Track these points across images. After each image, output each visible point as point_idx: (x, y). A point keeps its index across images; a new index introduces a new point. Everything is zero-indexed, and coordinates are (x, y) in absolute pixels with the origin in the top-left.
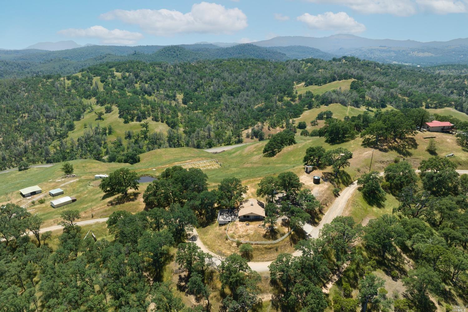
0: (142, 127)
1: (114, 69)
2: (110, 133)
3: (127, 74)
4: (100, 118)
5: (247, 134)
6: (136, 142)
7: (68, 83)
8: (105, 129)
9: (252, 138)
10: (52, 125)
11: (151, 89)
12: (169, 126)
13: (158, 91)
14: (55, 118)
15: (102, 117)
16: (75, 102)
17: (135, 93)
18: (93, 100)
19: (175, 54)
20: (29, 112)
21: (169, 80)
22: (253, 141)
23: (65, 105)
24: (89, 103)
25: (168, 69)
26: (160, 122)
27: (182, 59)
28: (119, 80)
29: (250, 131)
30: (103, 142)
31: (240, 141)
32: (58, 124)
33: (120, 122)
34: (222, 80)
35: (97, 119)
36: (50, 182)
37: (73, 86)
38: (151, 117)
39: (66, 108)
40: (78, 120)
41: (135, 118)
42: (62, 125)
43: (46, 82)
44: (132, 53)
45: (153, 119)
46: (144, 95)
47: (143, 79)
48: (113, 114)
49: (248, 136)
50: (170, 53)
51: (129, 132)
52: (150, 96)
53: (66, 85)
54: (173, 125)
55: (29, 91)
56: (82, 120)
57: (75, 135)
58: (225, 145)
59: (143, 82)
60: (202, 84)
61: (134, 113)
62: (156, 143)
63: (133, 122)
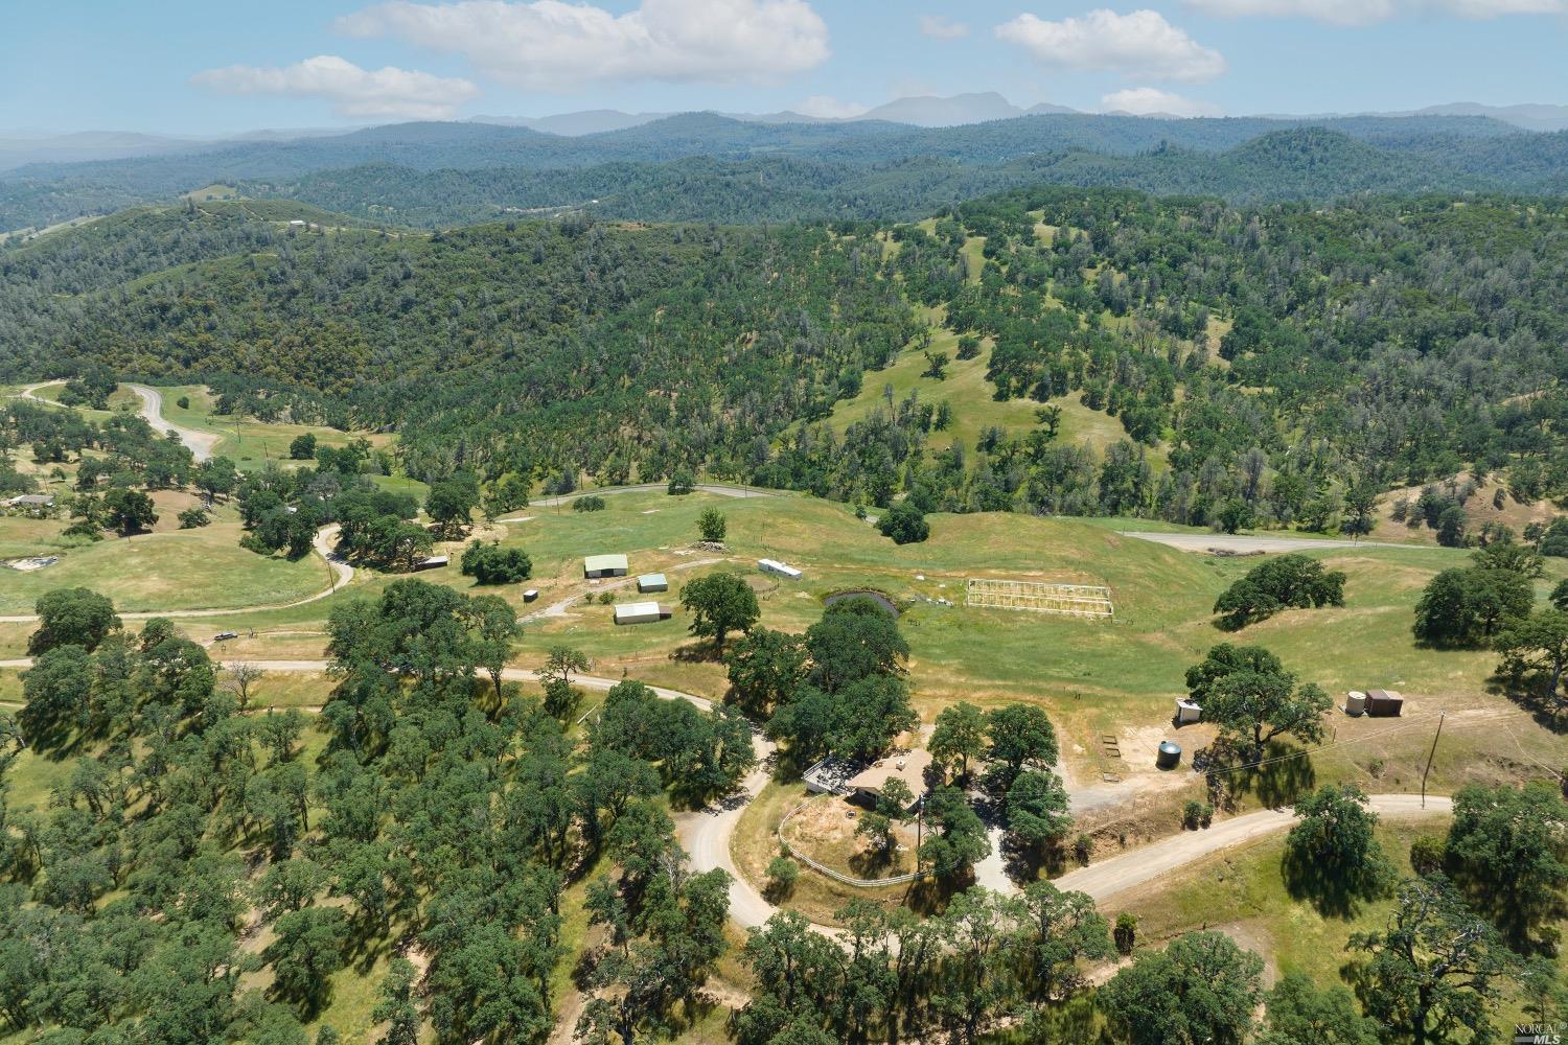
0: (1038, 419)
1: (1039, 214)
2: (940, 425)
3: (1074, 232)
4: (936, 371)
5: (1398, 504)
6: (1001, 467)
7: (892, 248)
8: (928, 411)
9: (1413, 525)
10: (805, 374)
11: (1129, 290)
12: (1127, 429)
13: (1149, 300)
14: (819, 355)
15: (944, 368)
16: (890, 311)
17: (1074, 301)
18: (940, 312)
19: (1304, 158)
20: (763, 328)
21: (1205, 265)
22: (1413, 534)
23: (860, 319)
24: (926, 321)
25: (1221, 226)
26: (1103, 412)
27: (1326, 177)
28: (1042, 252)
29: (1414, 495)
30: (912, 449)
31: (1360, 528)
32: (819, 375)
33: (982, 395)
34: (1409, 281)
35: (926, 375)
36: (661, 552)
37: (904, 259)
38: (1081, 392)
39: (858, 329)
40: (876, 370)
41: (1032, 388)
42: (827, 380)
43: (836, 243)
44: (1152, 149)
45: (1083, 400)
46: (1099, 312)
47: (1117, 256)
48: (976, 364)
49: (1399, 516)
50: (1286, 153)
51: (993, 432)
52: (1118, 316)
53: (885, 257)
54: (1141, 430)
55: (782, 269)
56: (888, 369)
57: (846, 416)
58: (1299, 529)
59: (1114, 264)
60: (1321, 291)
61: (1031, 372)
62: (1060, 481)
63: (1020, 401)
